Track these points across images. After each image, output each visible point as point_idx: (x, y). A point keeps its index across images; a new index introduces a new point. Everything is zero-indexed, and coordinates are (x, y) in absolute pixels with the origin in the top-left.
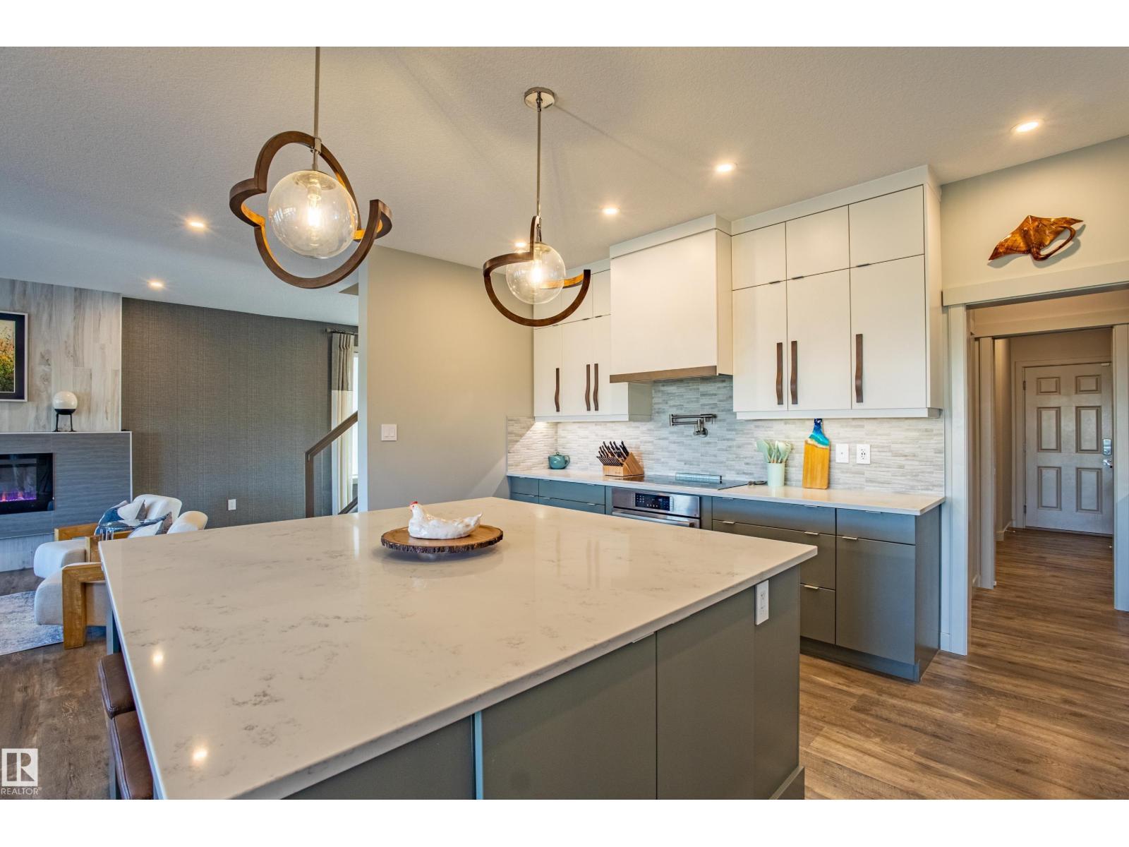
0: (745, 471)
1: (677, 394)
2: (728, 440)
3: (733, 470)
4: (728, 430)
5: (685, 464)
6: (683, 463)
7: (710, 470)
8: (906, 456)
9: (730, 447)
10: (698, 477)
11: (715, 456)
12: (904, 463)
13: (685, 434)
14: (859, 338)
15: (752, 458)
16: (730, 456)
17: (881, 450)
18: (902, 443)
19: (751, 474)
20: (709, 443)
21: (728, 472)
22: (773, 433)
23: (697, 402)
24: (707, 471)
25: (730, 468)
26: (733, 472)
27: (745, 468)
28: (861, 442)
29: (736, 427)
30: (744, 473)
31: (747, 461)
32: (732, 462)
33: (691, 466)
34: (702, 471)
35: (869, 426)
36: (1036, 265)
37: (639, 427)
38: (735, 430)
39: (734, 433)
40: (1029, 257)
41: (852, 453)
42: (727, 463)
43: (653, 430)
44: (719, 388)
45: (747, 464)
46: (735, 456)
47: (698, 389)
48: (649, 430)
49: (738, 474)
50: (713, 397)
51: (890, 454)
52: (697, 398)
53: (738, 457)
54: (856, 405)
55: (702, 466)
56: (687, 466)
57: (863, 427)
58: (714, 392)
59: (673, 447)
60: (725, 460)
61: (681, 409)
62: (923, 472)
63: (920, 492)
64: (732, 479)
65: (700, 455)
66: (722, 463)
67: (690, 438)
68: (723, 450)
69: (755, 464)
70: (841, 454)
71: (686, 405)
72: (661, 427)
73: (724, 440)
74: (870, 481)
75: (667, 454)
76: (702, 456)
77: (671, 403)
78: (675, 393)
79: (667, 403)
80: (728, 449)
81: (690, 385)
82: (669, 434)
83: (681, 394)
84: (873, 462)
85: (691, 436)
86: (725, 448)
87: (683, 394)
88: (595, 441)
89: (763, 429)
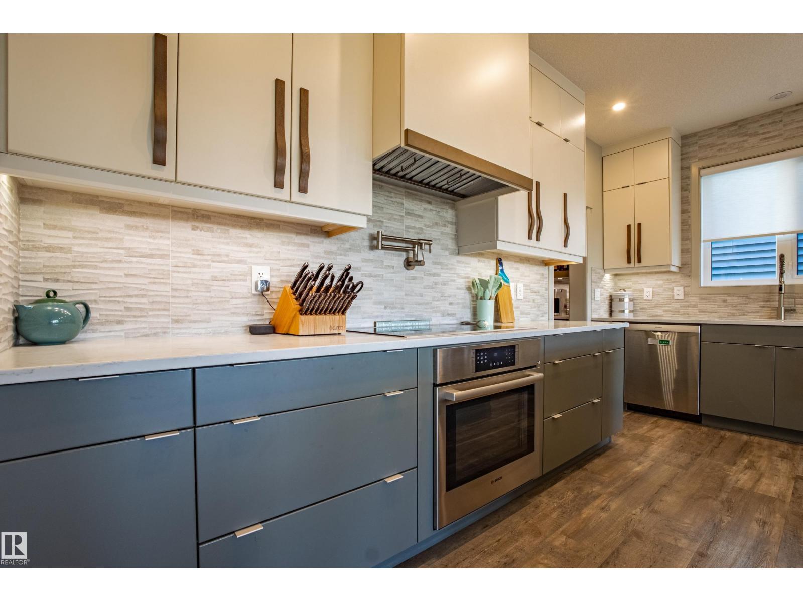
0: (449, 312)
2: (434, 275)
3: (439, 311)
5: (386, 307)
6: (382, 306)
7: (415, 313)
8: (535, 293)
9: (436, 284)
10: (405, 324)
11: (421, 295)
12: (535, 297)
13: (385, 264)
15: (455, 296)
16: (436, 295)
17: (527, 288)
18: (535, 283)
19: (453, 315)
20: (414, 278)
21: (434, 314)
22: (471, 269)
23: (401, 221)
24: (412, 316)
25: (435, 309)
26: (439, 314)
27: (450, 309)
28: (519, 282)
29: (442, 261)
30: (448, 314)
31: (451, 300)
32: (438, 302)
33: (394, 310)
34: (406, 315)
35: (522, 269)
37: (308, 246)
38: (440, 264)
39: (439, 267)
41: (517, 291)
42: (433, 303)
43: (336, 254)
44: (425, 209)
45: (451, 304)
46: (440, 295)
47: (403, 204)
49: (443, 316)
50: (420, 219)
51: (529, 291)
52: (401, 216)
53: (443, 296)
54: (563, 249)
55: (407, 309)
56: (388, 310)
57: (519, 269)
58: (420, 213)
60: (430, 300)
62: (541, 304)
63: (540, 318)
64: (438, 322)
65: (403, 294)
66: (427, 303)
67: (392, 271)
68: (429, 288)
69: (458, 304)
72: (350, 249)
73: (430, 275)
74: (522, 313)
76: (406, 295)
80: (434, 286)
81: (392, 195)
82: (363, 262)
83: (380, 205)
84: (524, 298)
85: (393, 267)
86: (430, 284)
87: (383, 206)
88: (194, 266)
89: (463, 265)
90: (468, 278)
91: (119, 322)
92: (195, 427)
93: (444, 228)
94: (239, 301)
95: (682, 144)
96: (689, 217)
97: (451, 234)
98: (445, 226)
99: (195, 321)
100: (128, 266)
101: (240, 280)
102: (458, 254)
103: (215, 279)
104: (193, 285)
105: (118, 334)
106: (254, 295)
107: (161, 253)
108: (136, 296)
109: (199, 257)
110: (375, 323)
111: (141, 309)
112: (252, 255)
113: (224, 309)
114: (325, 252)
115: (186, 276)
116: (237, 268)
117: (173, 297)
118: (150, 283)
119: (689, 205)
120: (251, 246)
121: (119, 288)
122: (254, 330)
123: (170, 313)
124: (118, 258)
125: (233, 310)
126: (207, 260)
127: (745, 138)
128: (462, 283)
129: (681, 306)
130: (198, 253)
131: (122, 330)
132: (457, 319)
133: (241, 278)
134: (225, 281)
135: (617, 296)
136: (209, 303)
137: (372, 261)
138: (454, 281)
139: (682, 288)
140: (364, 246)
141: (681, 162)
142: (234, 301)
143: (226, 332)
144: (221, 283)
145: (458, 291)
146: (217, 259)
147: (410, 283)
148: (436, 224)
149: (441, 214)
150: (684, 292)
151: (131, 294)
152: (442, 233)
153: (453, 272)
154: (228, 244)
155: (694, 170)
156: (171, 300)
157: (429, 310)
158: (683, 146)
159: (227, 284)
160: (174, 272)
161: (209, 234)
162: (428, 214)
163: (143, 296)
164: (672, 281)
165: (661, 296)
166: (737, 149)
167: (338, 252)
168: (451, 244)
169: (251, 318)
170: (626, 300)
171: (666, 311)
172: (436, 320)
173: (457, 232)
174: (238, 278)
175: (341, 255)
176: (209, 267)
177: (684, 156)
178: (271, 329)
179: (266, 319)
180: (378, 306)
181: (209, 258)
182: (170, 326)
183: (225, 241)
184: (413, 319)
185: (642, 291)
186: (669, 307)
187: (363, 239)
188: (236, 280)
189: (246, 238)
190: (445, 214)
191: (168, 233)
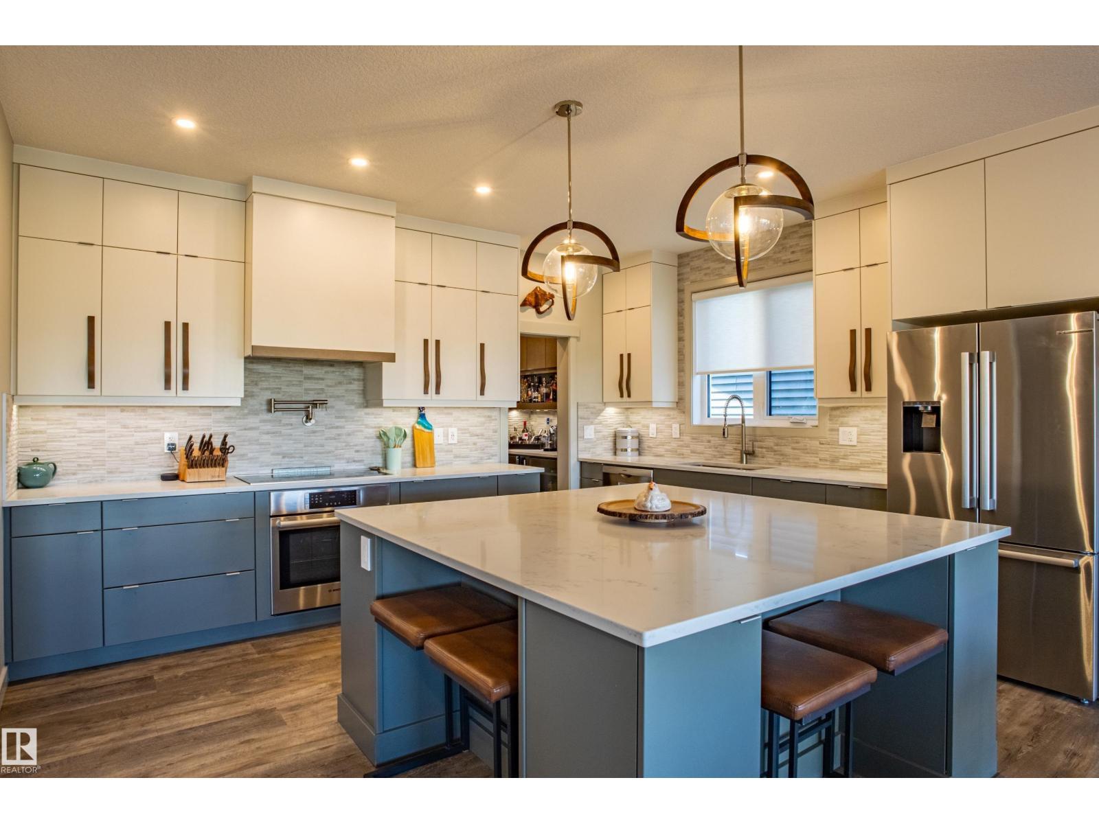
0: (356, 459)
1: (272, 375)
2: (337, 427)
3: (343, 459)
4: (336, 417)
5: (284, 457)
6: (281, 457)
7: (316, 461)
8: (478, 436)
9: (339, 435)
10: (303, 470)
11: (322, 446)
12: (477, 440)
13: (283, 422)
14: (482, 346)
15: (363, 445)
16: (339, 445)
17: (463, 432)
18: (476, 426)
19: (360, 461)
21: (337, 461)
22: (382, 420)
23: (300, 385)
24: (313, 463)
25: (338, 457)
26: (342, 461)
27: (357, 456)
28: (451, 426)
29: (346, 415)
30: (354, 461)
31: (357, 448)
32: (342, 451)
33: (293, 459)
35: (456, 413)
36: (538, 317)
38: (342, 417)
39: (343, 420)
40: (534, 310)
41: (446, 435)
42: (336, 452)
43: (235, 418)
44: (326, 372)
45: (357, 451)
46: (344, 444)
47: (302, 371)
48: (230, 418)
49: (348, 462)
50: (321, 381)
51: (468, 435)
52: (300, 381)
53: (348, 445)
54: (480, 397)
55: (306, 458)
56: (287, 459)
57: (451, 414)
58: (321, 376)
59: (265, 438)
60: (333, 449)
61: (279, 393)
62: (487, 447)
63: (485, 461)
64: (342, 468)
65: (302, 445)
66: (329, 452)
67: (290, 427)
68: (331, 439)
69: (366, 451)
70: (438, 436)
71: (284, 388)
72: (249, 414)
73: (332, 428)
74: (456, 457)
75: (258, 447)
76: (305, 446)
77: (264, 385)
78: (269, 374)
79: (256, 384)
80: (337, 437)
81: (290, 365)
82: (260, 422)
83: (278, 375)
84: (458, 442)
85: (292, 425)
86: (333, 436)
87: (281, 375)
88: (122, 436)
89: (373, 416)
90: (379, 427)
91: (74, 474)
92: (102, 530)
93: (349, 386)
94: (154, 458)
95: (678, 264)
96: (684, 346)
97: (359, 390)
98: (350, 383)
99: (122, 472)
100: (78, 439)
101: (156, 443)
102: (367, 407)
103: (137, 444)
104: (121, 448)
105: (73, 481)
106: (167, 453)
107: (100, 429)
108: (84, 457)
109: (125, 430)
110: (272, 470)
111: (88, 466)
112: (164, 425)
113: (144, 464)
114: (226, 418)
115: (116, 443)
116: (153, 435)
117: (108, 457)
118: (93, 449)
119: (684, 332)
120: (164, 419)
121: (75, 453)
122: (165, 478)
123: (106, 467)
124: (73, 435)
125: (150, 464)
126: (131, 432)
127: (723, 265)
128: (372, 432)
129: (678, 446)
130: (125, 427)
131: (76, 479)
132: (365, 465)
133: (157, 441)
134: (144, 444)
135: (621, 432)
136: (133, 460)
137: (270, 421)
138: (362, 431)
139: (678, 425)
140: (262, 410)
141: (678, 283)
142: (151, 458)
143: (145, 479)
144: (141, 446)
145: (366, 440)
146: (139, 430)
147: (309, 436)
148: (340, 383)
149: (345, 374)
150: (680, 430)
151: (81, 456)
152: (346, 390)
153: (360, 423)
154: (146, 419)
155: (687, 293)
156: (107, 459)
157: (332, 458)
158: (680, 266)
159: (145, 446)
160: (109, 441)
161: (132, 414)
162: (330, 376)
163: (88, 457)
164: (672, 417)
165: (664, 434)
166: (717, 275)
167: (238, 417)
168: (358, 399)
169: (163, 469)
170: (629, 438)
171: (667, 450)
172: (338, 466)
173: (365, 387)
174: (154, 441)
175: (240, 419)
176: (133, 435)
177: (681, 277)
178: (175, 477)
179: (175, 470)
180: (277, 457)
181: (133, 429)
182: (106, 475)
183: (145, 417)
184: (313, 466)
185: (648, 427)
186: (669, 446)
187: (261, 404)
188: (152, 444)
189: (160, 414)
190: (350, 373)
191: (104, 416)
